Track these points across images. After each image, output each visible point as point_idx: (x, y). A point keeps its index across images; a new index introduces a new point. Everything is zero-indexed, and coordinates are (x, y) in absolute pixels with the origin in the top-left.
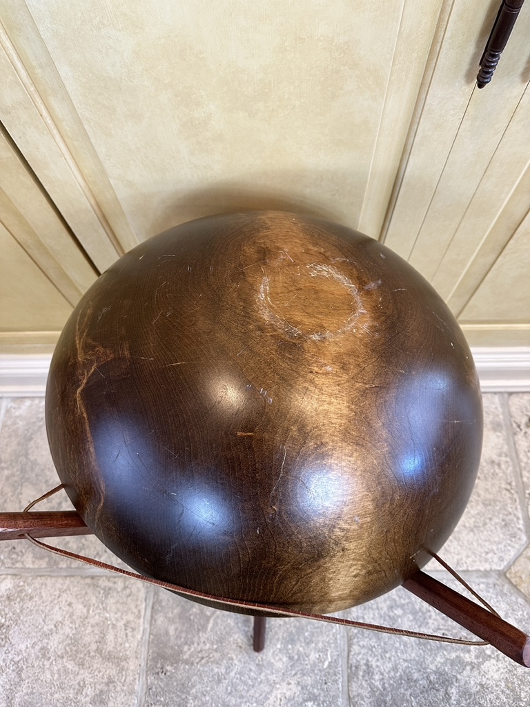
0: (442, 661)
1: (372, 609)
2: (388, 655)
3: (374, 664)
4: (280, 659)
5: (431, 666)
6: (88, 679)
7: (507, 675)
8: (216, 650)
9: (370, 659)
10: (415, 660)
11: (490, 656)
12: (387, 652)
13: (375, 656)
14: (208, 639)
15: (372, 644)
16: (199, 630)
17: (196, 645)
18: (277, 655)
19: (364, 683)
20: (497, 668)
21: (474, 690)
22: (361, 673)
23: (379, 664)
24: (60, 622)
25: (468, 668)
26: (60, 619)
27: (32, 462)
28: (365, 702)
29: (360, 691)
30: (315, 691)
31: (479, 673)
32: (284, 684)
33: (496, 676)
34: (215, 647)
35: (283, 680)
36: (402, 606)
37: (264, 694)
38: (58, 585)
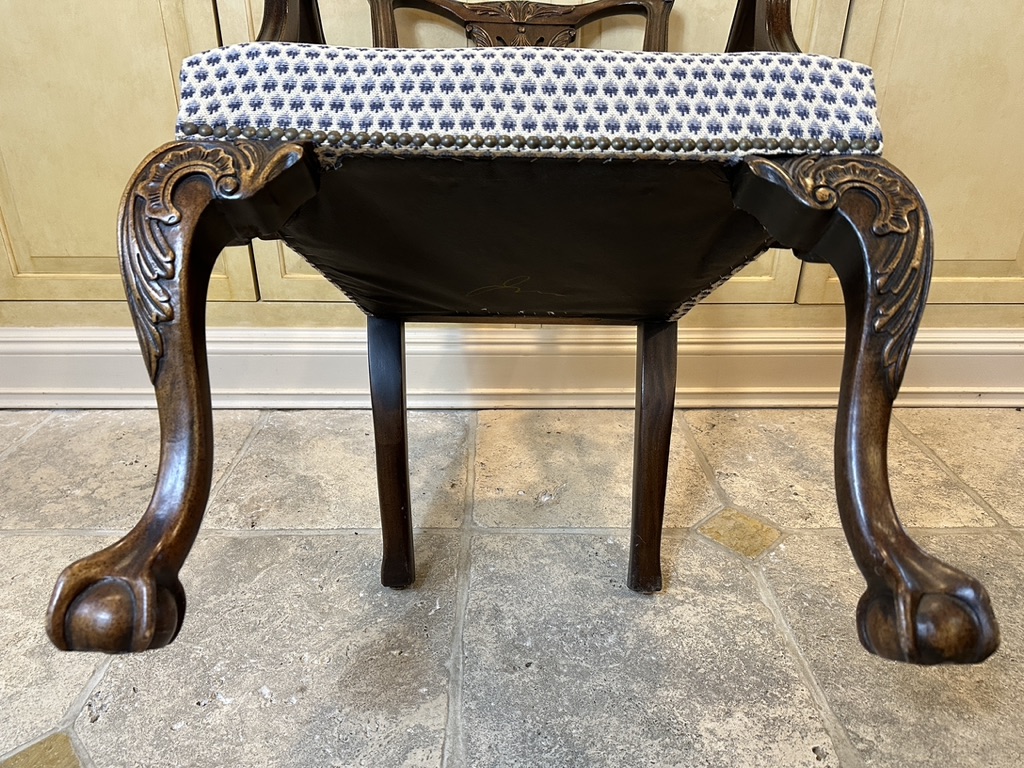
0: (611, 605)
1: (508, 558)
2: (526, 600)
3: (505, 608)
4: (360, 607)
5: (593, 610)
6: (35, 629)
7: (711, 619)
8: (260, 600)
9: (499, 604)
10: (568, 604)
11: (682, 601)
12: (526, 597)
13: (507, 601)
14: (251, 589)
15: (505, 590)
16: (240, 581)
17: (230, 594)
18: (355, 603)
19: (487, 627)
20: (695, 612)
21: (662, 633)
22: (484, 618)
23: (512, 608)
24: (25, 575)
25: (651, 612)
26: (26, 572)
27: (64, 451)
28: (485, 645)
29: (480, 635)
30: (409, 638)
31: (668, 618)
32: (360, 631)
33: (694, 620)
34: (258, 596)
35: (358, 628)
36: (550, 556)
37: (324, 642)
38: (40, 542)
